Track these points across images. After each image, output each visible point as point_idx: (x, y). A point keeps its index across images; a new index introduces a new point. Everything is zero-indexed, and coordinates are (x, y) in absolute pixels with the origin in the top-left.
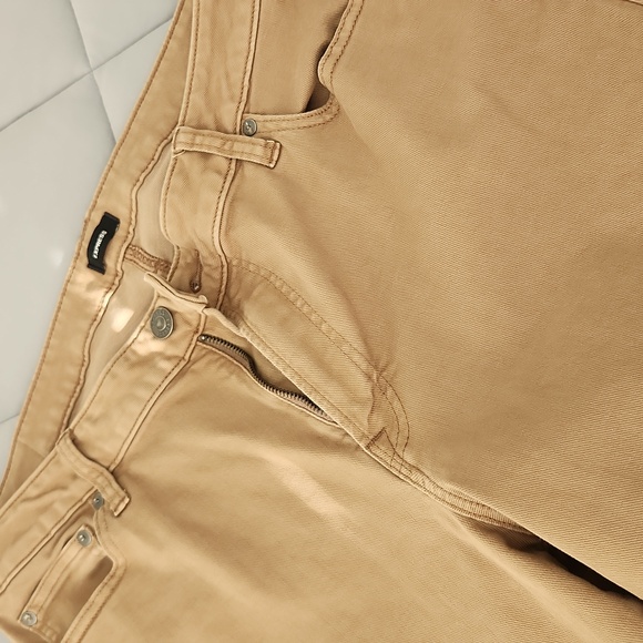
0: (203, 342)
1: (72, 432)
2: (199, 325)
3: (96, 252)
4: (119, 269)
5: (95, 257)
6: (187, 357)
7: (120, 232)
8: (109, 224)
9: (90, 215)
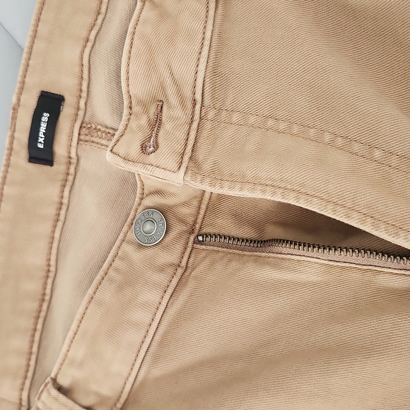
0: (201, 243)
1: (54, 380)
2: (195, 222)
3: (41, 140)
4: (73, 155)
5: (41, 146)
6: (184, 263)
7: (67, 111)
8: (50, 104)
9: (19, 100)
